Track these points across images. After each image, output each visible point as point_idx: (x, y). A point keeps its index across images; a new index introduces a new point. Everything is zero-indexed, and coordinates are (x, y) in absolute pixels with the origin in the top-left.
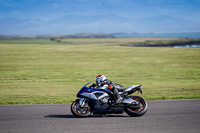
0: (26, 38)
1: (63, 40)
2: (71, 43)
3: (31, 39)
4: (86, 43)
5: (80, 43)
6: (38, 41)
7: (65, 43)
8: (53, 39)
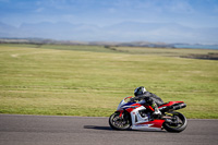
0: (79, 45)
1: (118, 49)
2: (127, 52)
3: (83, 45)
4: (143, 53)
7: (121, 51)
8: (107, 47)
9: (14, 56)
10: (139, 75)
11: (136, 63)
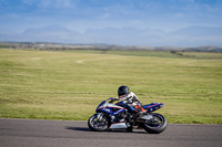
0: (144, 50)
1: (185, 54)
2: (194, 57)
3: (149, 50)
4: (210, 58)
5: (204, 58)
6: (157, 53)
7: (187, 57)
8: (173, 52)
9: (79, 62)
10: (208, 80)
11: (204, 68)
